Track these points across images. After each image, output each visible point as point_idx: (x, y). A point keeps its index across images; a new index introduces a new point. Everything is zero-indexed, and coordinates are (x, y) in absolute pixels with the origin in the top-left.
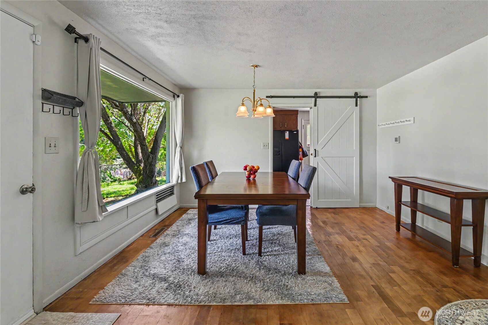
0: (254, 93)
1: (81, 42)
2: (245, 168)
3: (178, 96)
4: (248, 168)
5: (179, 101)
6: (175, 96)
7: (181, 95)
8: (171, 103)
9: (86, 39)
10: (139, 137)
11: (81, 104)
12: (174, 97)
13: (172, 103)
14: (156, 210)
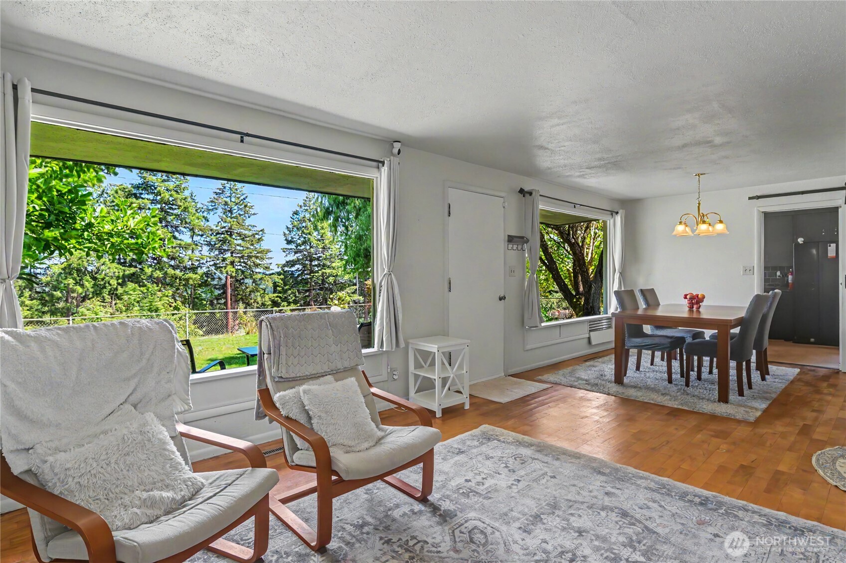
0: (699, 207)
1: (527, 196)
2: (685, 297)
3: (617, 213)
4: (688, 297)
5: (618, 219)
6: (614, 213)
7: (620, 211)
8: (608, 221)
9: (530, 194)
10: (579, 260)
11: (527, 241)
12: (612, 215)
13: (610, 222)
14: (589, 338)
